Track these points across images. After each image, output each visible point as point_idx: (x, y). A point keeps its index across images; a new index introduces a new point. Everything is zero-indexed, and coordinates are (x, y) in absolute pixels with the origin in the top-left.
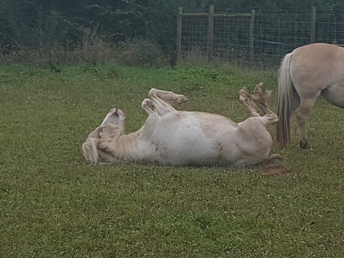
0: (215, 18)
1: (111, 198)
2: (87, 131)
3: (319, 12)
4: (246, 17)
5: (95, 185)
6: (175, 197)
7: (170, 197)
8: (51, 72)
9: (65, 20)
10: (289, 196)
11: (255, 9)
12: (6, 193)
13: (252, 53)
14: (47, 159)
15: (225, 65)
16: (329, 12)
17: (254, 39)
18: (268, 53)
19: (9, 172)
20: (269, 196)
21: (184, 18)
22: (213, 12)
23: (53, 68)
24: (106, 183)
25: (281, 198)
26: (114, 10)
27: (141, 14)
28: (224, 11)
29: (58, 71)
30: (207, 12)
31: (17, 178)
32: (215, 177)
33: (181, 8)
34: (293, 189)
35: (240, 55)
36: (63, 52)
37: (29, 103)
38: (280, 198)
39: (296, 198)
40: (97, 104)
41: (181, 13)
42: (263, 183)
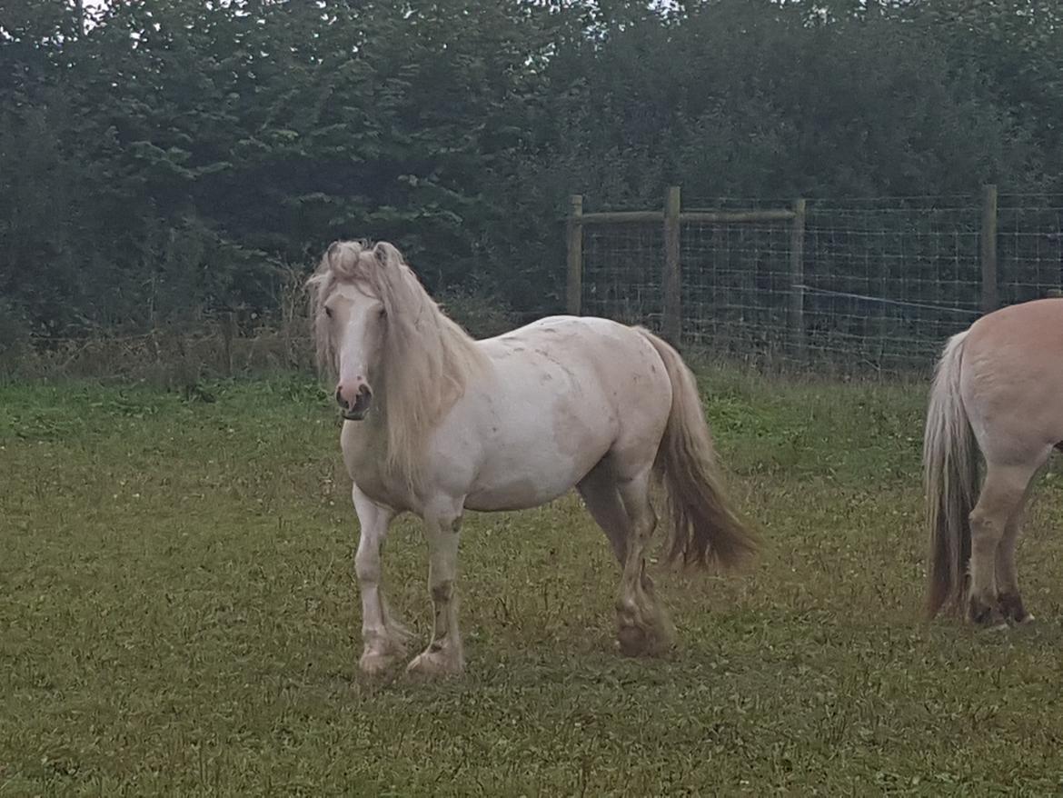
0: (683, 225)
1: (389, 791)
2: (305, 582)
3: (1004, 201)
4: (775, 221)
5: (338, 748)
6: (588, 784)
7: (573, 784)
8: (185, 402)
9: (223, 242)
10: (944, 776)
11: (804, 196)
12: (68, 780)
13: (799, 331)
14: (187, 670)
15: (719, 369)
16: (1034, 201)
17: (805, 289)
18: (851, 330)
19: (74, 712)
20: (880, 775)
21: (589, 227)
22: (679, 207)
23: (191, 388)
24: (373, 741)
25: (919, 783)
26: (374, 208)
27: (457, 218)
28: (711, 204)
29: (207, 398)
30: (660, 206)
31: (100, 732)
32: (706, 720)
33: (578, 199)
34: (955, 753)
35: (764, 338)
36: (220, 339)
37: (124, 499)
38: (916, 781)
39: (965, 780)
40: (329, 498)
41: (579, 213)
42: (859, 736)
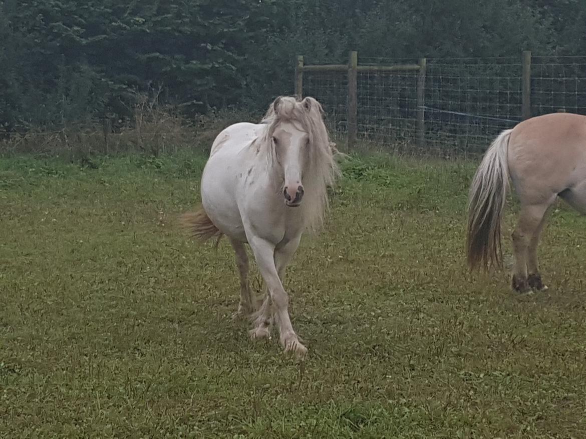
0: (359, 72)
1: (194, 381)
2: (148, 268)
3: (534, 60)
4: (410, 71)
5: (166, 358)
6: (303, 377)
7: (295, 377)
8: (81, 169)
9: (103, 80)
10: (496, 373)
11: (425, 57)
12: (15, 375)
13: (422, 132)
14: (82, 315)
15: (378, 152)
16: (552, 61)
17: (425, 109)
18: (450, 131)
19: (19, 338)
20: (463, 372)
21: (307, 73)
22: (356, 63)
23: (85, 161)
24: (185, 354)
25: (484, 376)
26: (187, 62)
27: (233, 67)
28: (374, 61)
29: (93, 167)
30: (345, 62)
31: (33, 349)
32: (368, 343)
33: (301, 57)
34: (503, 361)
35: (403, 135)
36: (101, 134)
37: (47, 222)
38: (482, 376)
39: (508, 375)
40: (161, 222)
41: (301, 65)
42: (452, 352)
